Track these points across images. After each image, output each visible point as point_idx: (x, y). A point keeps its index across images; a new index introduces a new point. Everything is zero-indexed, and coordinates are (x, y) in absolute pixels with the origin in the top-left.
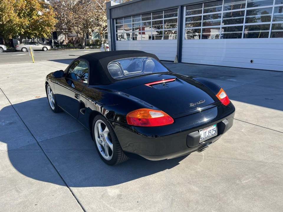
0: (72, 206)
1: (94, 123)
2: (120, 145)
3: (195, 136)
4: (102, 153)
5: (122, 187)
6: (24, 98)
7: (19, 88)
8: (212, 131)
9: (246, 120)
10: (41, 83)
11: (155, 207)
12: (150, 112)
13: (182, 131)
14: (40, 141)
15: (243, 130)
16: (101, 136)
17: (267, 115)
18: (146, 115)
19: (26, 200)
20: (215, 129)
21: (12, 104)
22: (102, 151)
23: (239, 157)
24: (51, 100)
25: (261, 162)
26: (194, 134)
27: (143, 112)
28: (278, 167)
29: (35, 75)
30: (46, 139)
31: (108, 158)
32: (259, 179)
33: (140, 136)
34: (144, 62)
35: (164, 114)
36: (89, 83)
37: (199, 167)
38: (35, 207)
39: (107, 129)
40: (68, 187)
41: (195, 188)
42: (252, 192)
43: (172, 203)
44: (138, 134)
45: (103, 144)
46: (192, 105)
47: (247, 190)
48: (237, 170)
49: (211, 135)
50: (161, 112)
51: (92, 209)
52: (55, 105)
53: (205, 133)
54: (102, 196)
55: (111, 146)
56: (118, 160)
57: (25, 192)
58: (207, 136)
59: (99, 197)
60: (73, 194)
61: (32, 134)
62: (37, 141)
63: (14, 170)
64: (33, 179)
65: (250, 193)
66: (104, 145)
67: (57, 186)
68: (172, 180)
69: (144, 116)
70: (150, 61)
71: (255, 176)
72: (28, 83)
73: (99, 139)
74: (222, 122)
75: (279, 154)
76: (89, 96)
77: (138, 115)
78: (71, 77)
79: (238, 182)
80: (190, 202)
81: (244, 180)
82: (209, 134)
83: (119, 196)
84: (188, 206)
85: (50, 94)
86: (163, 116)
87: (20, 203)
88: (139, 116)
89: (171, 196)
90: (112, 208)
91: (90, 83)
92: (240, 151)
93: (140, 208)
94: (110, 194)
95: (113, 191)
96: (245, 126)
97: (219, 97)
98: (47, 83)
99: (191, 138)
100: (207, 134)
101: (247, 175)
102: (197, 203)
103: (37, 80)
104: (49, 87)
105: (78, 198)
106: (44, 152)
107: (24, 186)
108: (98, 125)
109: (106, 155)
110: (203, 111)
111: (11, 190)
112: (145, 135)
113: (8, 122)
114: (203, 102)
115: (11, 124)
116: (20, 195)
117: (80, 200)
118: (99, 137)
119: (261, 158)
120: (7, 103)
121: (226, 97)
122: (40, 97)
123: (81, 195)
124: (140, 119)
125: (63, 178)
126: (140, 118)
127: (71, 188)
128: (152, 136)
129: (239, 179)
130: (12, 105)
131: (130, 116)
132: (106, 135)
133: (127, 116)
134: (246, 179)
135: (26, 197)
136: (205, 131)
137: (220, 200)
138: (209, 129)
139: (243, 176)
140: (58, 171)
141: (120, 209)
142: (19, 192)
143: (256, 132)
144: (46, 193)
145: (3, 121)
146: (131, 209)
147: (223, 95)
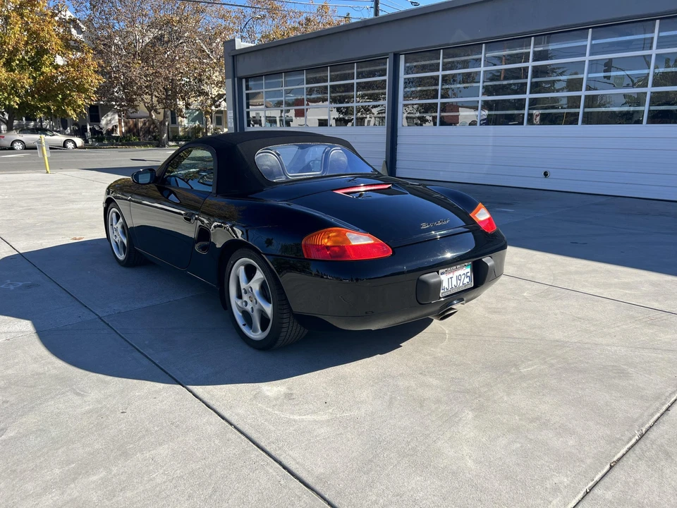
0: (198, 412)
1: (230, 267)
3: (433, 280)
4: (245, 330)
5: (292, 382)
6: (46, 241)
7: (28, 221)
8: (463, 277)
9: (533, 277)
10: (78, 213)
11: (359, 409)
12: (347, 234)
13: (409, 272)
14: (105, 315)
15: (525, 294)
16: (246, 293)
17: (573, 269)
18: (339, 239)
19: (100, 406)
20: (469, 274)
21: (21, 252)
22: (244, 325)
23: (516, 335)
25: (557, 341)
26: (430, 277)
27: (334, 234)
28: (589, 349)
29: (60, 197)
30: (117, 312)
31: (257, 335)
32: (551, 366)
33: (327, 281)
34: (327, 154)
35: (374, 239)
36: (215, 192)
37: (439, 350)
38: (122, 415)
40: (183, 386)
41: (435, 382)
42: (538, 384)
43: (391, 403)
44: (322, 277)
45: (249, 308)
46: (424, 226)
47: (530, 381)
48: (511, 354)
49: (461, 284)
50: (368, 236)
51: (237, 414)
53: (450, 280)
54: (255, 397)
55: (269, 309)
56: (282, 334)
57: (94, 395)
58: (453, 286)
59: (249, 398)
60: (194, 395)
61: (83, 305)
62: (97, 315)
64: (105, 376)
65: (535, 385)
66: (250, 311)
67: (161, 386)
68: (389, 370)
69: (335, 242)
70: (337, 152)
71: (546, 362)
72: (48, 213)
73: (239, 302)
74: (481, 259)
75: (592, 329)
77: (325, 238)
79: (513, 370)
80: (424, 400)
81: (524, 368)
82: (459, 282)
83: (289, 396)
84: (422, 406)
85: (115, 226)
86: (372, 242)
87: (90, 412)
88: (326, 240)
89: (389, 394)
90: (276, 412)
91: (220, 190)
92: (518, 326)
93: (330, 411)
94: (268, 394)
95: (272, 389)
97: (475, 217)
98: (109, 202)
99: (425, 283)
100: (454, 283)
101: (531, 360)
102: (438, 401)
103: (66, 207)
104: (114, 209)
105: (205, 400)
106: (118, 333)
107: (90, 387)
108: (239, 270)
109: (255, 331)
110: (443, 237)
111: (63, 393)
112: (337, 278)
113: (21, 284)
114: (445, 223)
115: (29, 287)
116: (86, 399)
117: (211, 403)
118: (239, 296)
119: (558, 335)
121: (489, 219)
122: (82, 238)
123: (213, 396)
124: (328, 248)
125: (168, 372)
126: (329, 244)
127: (190, 387)
128: (352, 280)
129: (516, 366)
130: (20, 254)
131: (309, 242)
132: (255, 285)
133: (303, 243)
134: (529, 366)
135: (99, 402)
136: (451, 275)
137: (480, 396)
138: (457, 273)
139: (523, 362)
140: (157, 362)
141: (293, 413)
142: (82, 395)
143: (551, 296)
144: (138, 396)
145: (9, 281)
146: (314, 412)
147: (483, 214)
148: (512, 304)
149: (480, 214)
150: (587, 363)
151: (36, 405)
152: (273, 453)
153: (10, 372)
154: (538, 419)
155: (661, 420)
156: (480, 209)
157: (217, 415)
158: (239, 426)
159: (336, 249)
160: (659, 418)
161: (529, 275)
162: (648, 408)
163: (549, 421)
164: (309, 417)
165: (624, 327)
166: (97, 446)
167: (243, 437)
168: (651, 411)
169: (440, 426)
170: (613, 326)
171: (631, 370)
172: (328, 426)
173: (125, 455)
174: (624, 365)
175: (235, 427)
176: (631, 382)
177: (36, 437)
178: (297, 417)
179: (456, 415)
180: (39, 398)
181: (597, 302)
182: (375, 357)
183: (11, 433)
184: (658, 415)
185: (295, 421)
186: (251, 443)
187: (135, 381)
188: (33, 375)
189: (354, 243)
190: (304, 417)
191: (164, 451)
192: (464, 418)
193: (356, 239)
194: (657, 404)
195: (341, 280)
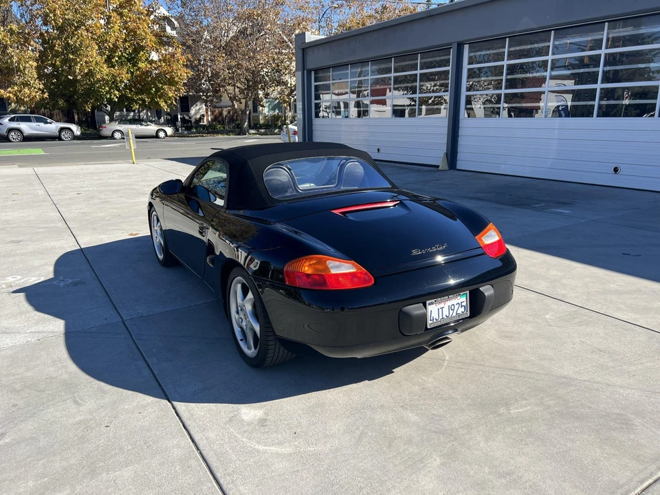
0: (172, 432)
1: (230, 283)
2: (272, 327)
3: (417, 312)
4: (242, 344)
5: (271, 406)
6: (106, 236)
7: (99, 215)
8: (456, 307)
9: (563, 295)
11: (325, 443)
12: (328, 262)
13: (390, 303)
14: (128, 318)
15: (547, 316)
16: (242, 310)
17: (613, 286)
18: (319, 267)
19: (90, 417)
20: (464, 304)
21: (82, 247)
22: (241, 340)
23: (520, 367)
24: (158, 240)
25: (564, 378)
26: (415, 309)
27: (315, 261)
28: (597, 390)
29: (134, 189)
30: (139, 315)
31: (251, 352)
32: (548, 408)
33: (312, 309)
34: (342, 167)
35: (356, 266)
36: (225, 207)
37: (431, 379)
38: (104, 429)
39: (250, 295)
40: (170, 402)
41: (412, 417)
42: (524, 429)
43: (360, 439)
44: (305, 304)
45: (244, 324)
47: (516, 426)
48: (508, 390)
49: (454, 314)
50: (352, 264)
51: (207, 439)
52: (165, 249)
53: (440, 310)
54: (231, 420)
55: (257, 328)
56: (269, 355)
57: (90, 404)
58: (444, 316)
59: (224, 421)
60: (176, 412)
61: (114, 305)
62: (122, 318)
63: (73, 367)
64: (106, 385)
65: (520, 431)
66: (245, 327)
67: (149, 399)
68: (372, 400)
69: (316, 269)
70: (353, 165)
71: (542, 403)
72: (119, 206)
73: (237, 316)
74: (478, 288)
75: (610, 364)
76: (225, 234)
77: (305, 266)
78: (196, 195)
79: (502, 410)
80: (395, 439)
81: (516, 408)
82: (451, 312)
83: (262, 422)
84: (390, 446)
85: (156, 228)
86: (353, 270)
87: (79, 423)
88: (306, 268)
89: (361, 428)
90: (244, 439)
91: (230, 205)
92: (527, 355)
93: (296, 443)
94: (245, 418)
95: (250, 412)
96: (555, 307)
97: (481, 240)
98: (151, 205)
99: (408, 315)
100: (446, 312)
101: (526, 399)
102: (409, 441)
103: (136, 200)
104: (154, 213)
105: (184, 419)
106: (133, 339)
107: (89, 396)
108: (236, 287)
109: (249, 348)
111: (64, 401)
113: (70, 281)
114: (441, 249)
115: (76, 284)
116: (81, 408)
117: (188, 423)
118: (238, 313)
119: (568, 370)
120: (71, 244)
121: (499, 242)
122: (137, 234)
123: (192, 415)
124: (308, 275)
125: (162, 385)
126: (309, 272)
127: (175, 403)
128: (333, 309)
129: (507, 405)
130: (81, 249)
131: (290, 268)
132: (249, 307)
133: (285, 269)
134: (521, 407)
135: (91, 412)
136: (442, 305)
137: (455, 439)
138: (449, 303)
139: (517, 400)
140: (156, 373)
141: (259, 443)
142: (79, 404)
143: (577, 320)
144: (127, 409)
145: (61, 278)
146: (280, 444)
147: (492, 236)
148: (529, 328)
149: (487, 236)
150: (589, 408)
151: (38, 411)
152: (225, 487)
153: (29, 374)
154: (510, 473)
155: (650, 489)
156: (488, 231)
157: (188, 437)
158: (204, 452)
159: (317, 277)
160: (650, 485)
161: (560, 292)
162: (640, 471)
163: (521, 477)
164: (274, 449)
165: (648, 364)
166: (73, 461)
167: (204, 465)
168: (642, 476)
169: (401, 472)
170: (636, 362)
171: (637, 421)
172: (288, 460)
173: (93, 473)
174: (632, 414)
175: (201, 453)
176: (632, 436)
177: (26, 446)
178: (261, 448)
179: (421, 460)
180: (43, 403)
181: (627, 330)
182: (362, 383)
183: (7, 440)
184: (650, 481)
185: (258, 451)
186: (209, 473)
187: (130, 392)
188: (47, 379)
189: (333, 271)
190: (268, 448)
191: (127, 473)
192: (429, 465)
193: (337, 267)
194: (653, 468)
195: (323, 310)
